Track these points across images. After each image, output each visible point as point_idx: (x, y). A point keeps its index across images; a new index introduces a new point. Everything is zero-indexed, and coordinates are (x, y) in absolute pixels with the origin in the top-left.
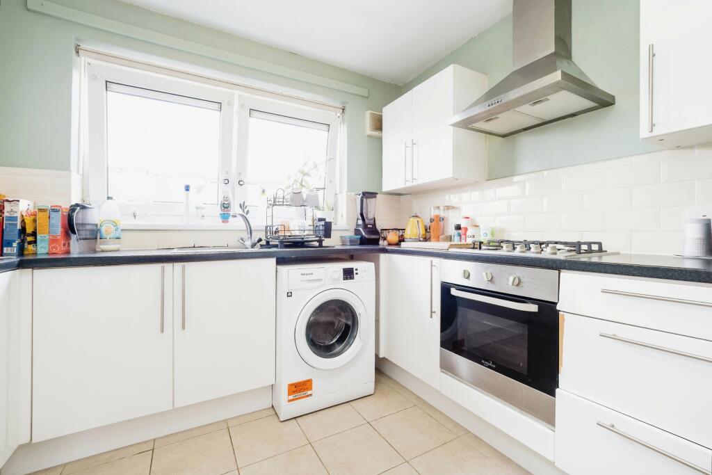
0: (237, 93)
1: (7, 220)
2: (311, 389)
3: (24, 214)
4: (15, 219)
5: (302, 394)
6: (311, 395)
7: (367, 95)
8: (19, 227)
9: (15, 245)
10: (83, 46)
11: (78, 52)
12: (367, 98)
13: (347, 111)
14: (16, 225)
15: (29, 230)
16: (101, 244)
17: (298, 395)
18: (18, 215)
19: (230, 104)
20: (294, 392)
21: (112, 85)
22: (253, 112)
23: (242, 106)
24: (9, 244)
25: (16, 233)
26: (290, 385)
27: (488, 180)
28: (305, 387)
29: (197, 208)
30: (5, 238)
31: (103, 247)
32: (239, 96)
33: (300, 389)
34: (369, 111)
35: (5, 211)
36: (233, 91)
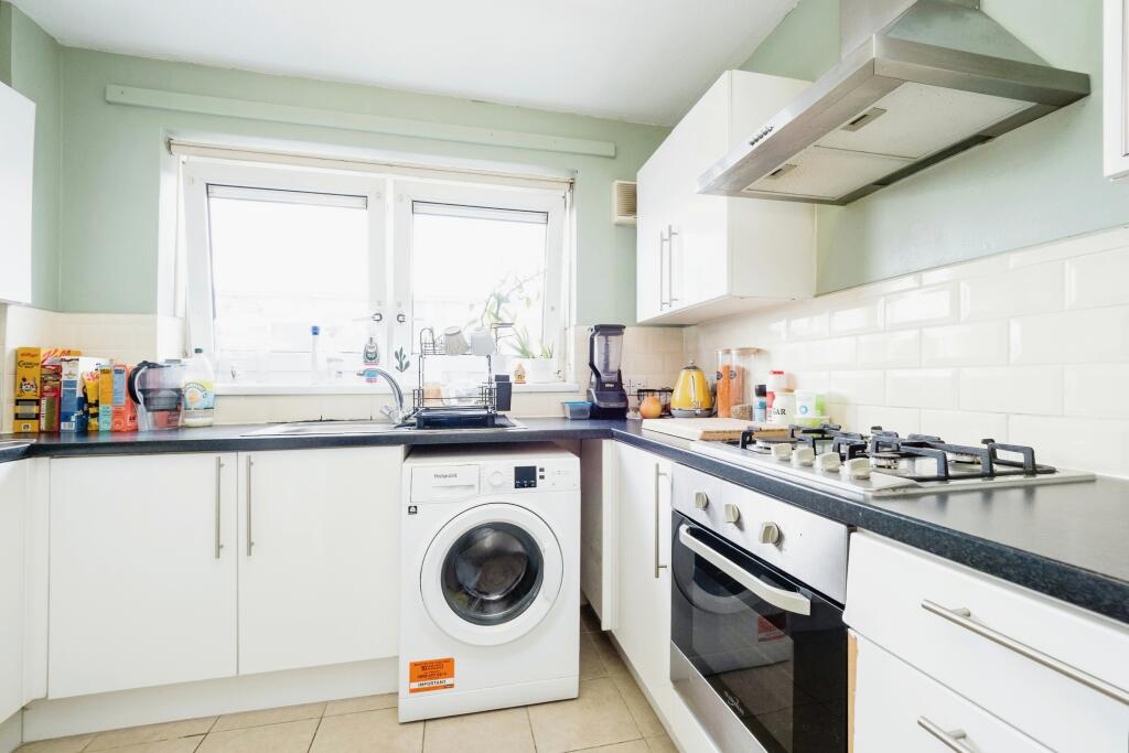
0: (390, 179)
1: (65, 386)
2: (452, 676)
3: (85, 378)
4: (73, 384)
5: (436, 682)
6: (451, 686)
7: (613, 154)
8: (79, 394)
9: (73, 419)
10: (176, 139)
11: (169, 148)
12: (614, 158)
13: (576, 186)
14: (74, 392)
15: (91, 399)
16: (185, 416)
17: (427, 683)
18: (78, 378)
19: (380, 196)
20: (421, 677)
21: (215, 189)
22: (416, 205)
23: (400, 198)
24: (67, 418)
25: (75, 402)
26: (414, 665)
27: (816, 296)
28: (441, 671)
29: (330, 360)
30: (63, 410)
31: (189, 421)
32: (395, 182)
33: (432, 672)
34: (617, 182)
35: (63, 373)
36: (382, 176)
